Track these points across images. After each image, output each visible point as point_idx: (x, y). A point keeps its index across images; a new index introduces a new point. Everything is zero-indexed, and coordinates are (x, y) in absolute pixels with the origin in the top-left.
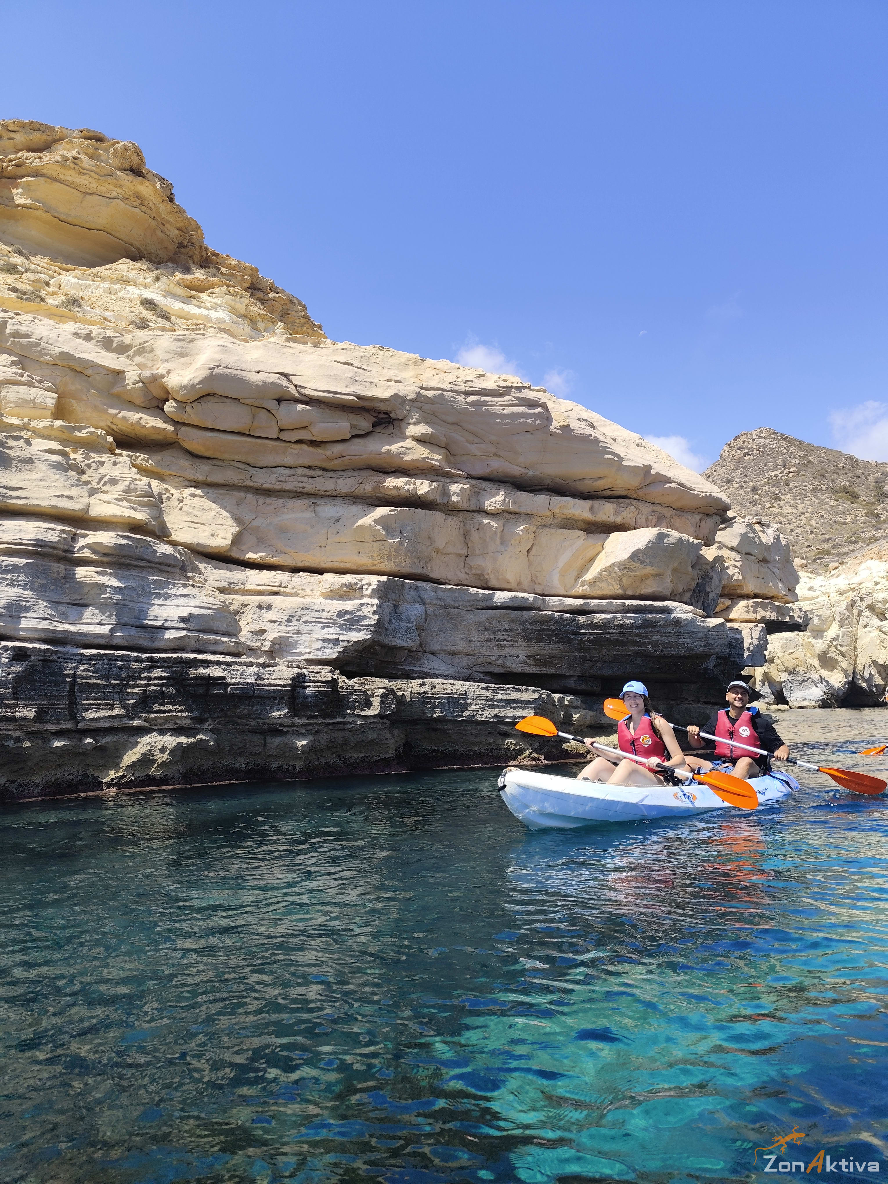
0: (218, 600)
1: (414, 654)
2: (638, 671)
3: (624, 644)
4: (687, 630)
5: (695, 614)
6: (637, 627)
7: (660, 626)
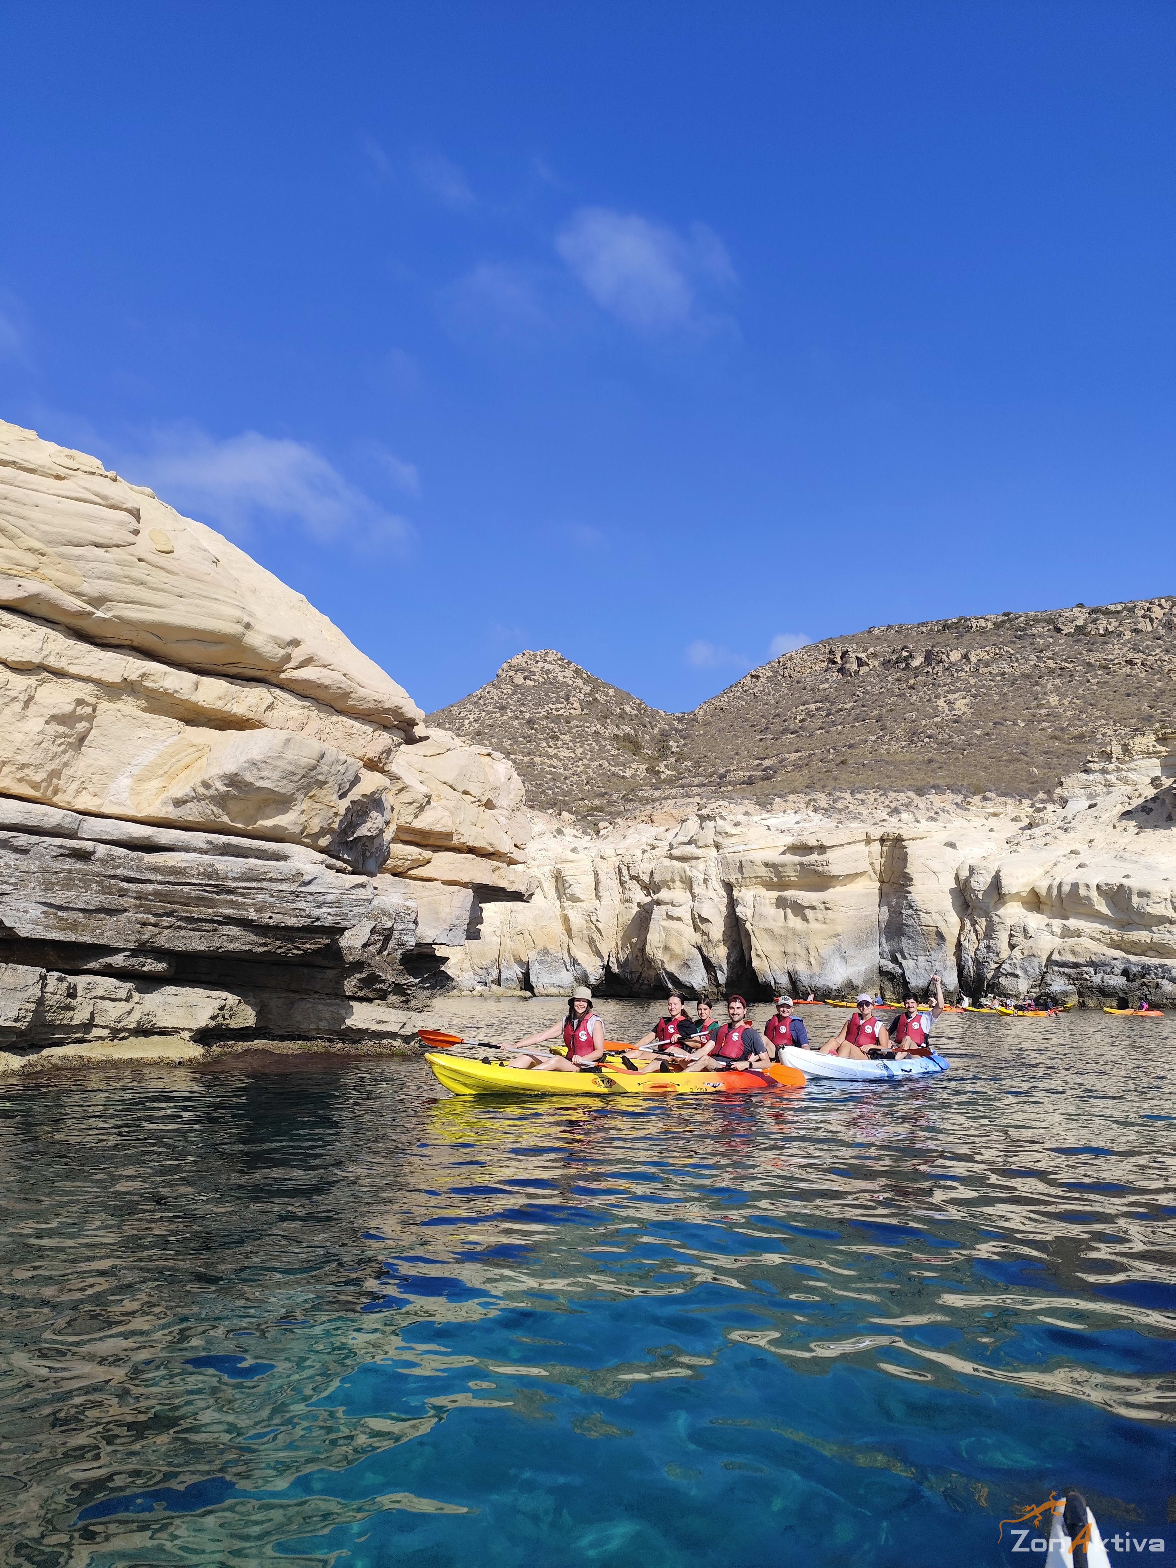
2: (231, 946)
3: (211, 903)
4: (312, 888)
5: (328, 866)
6: (234, 879)
7: (271, 880)
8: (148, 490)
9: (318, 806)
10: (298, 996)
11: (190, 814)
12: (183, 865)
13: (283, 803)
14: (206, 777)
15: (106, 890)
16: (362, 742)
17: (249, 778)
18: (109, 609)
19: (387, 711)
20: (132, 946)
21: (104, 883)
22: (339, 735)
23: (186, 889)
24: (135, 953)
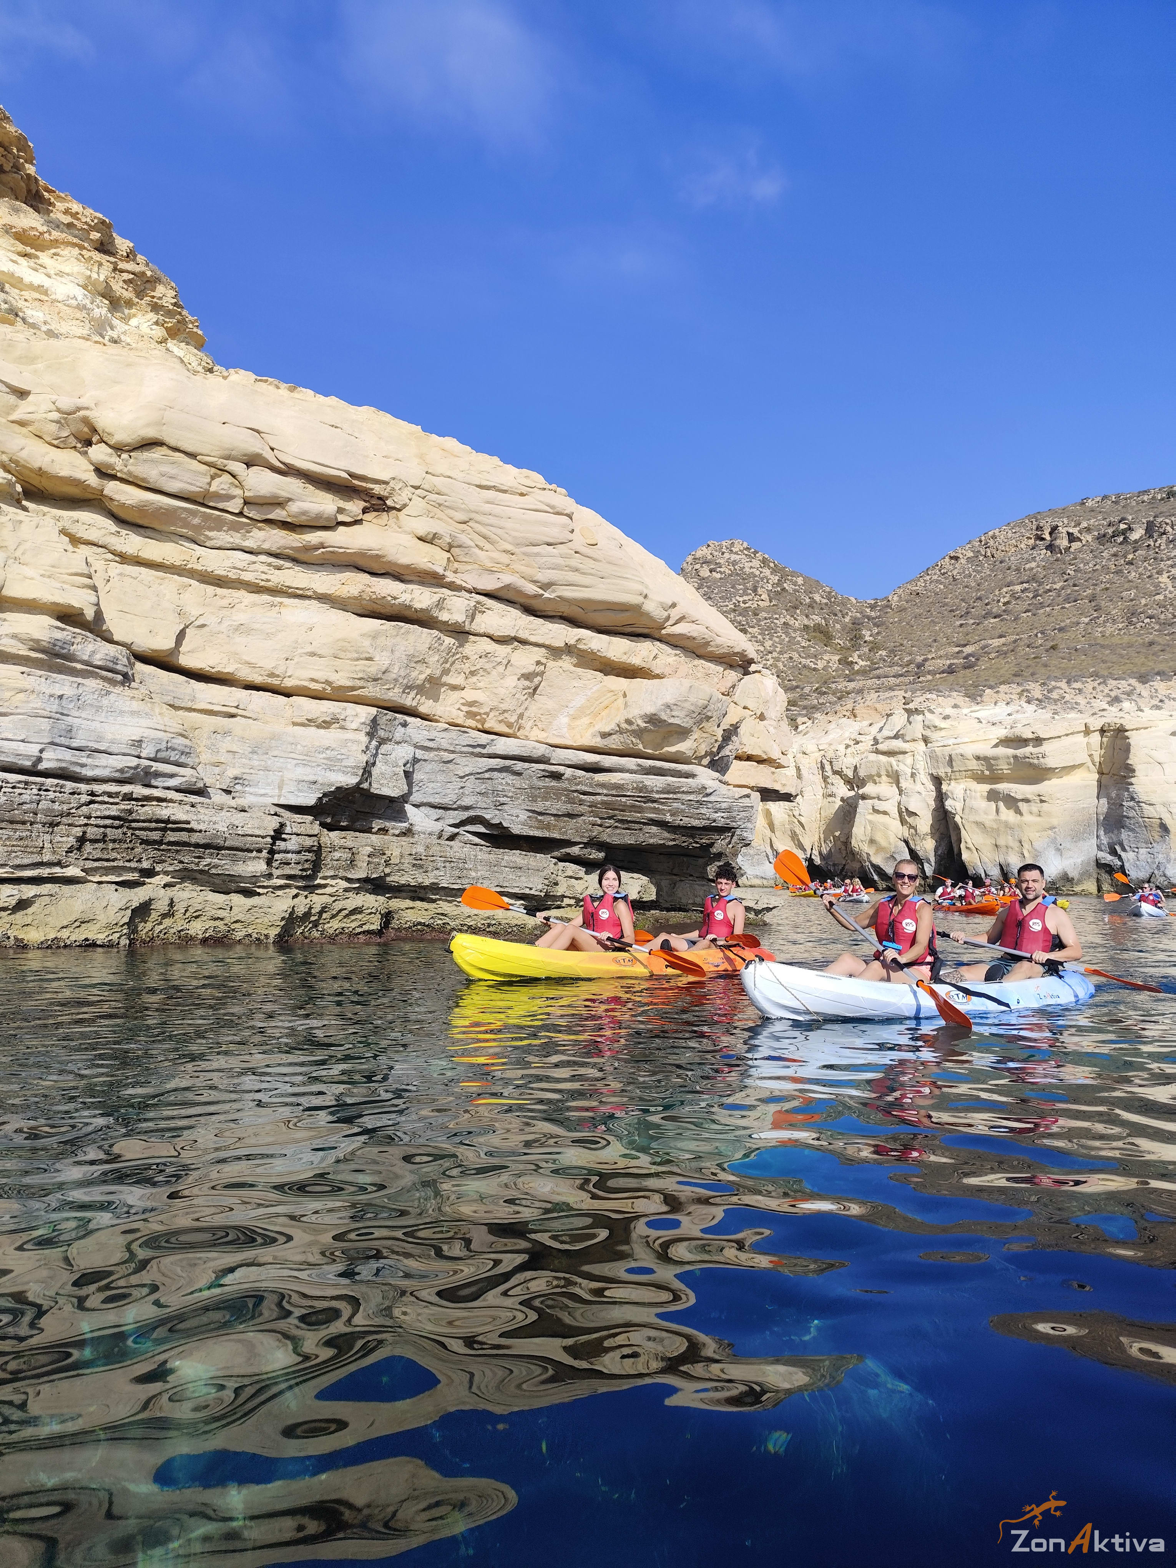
0: (174, 721)
1: (395, 804)
2: (651, 841)
3: (640, 810)
4: (711, 798)
5: (720, 781)
6: (658, 792)
7: (683, 792)
8: (564, 491)
9: (705, 735)
10: (677, 878)
11: (614, 742)
12: (622, 782)
13: (683, 733)
14: (630, 717)
15: (571, 801)
16: (716, 680)
17: (664, 717)
18: (554, 591)
19: (736, 654)
20: (585, 840)
21: (569, 795)
22: (699, 675)
23: (624, 799)
24: (586, 845)
